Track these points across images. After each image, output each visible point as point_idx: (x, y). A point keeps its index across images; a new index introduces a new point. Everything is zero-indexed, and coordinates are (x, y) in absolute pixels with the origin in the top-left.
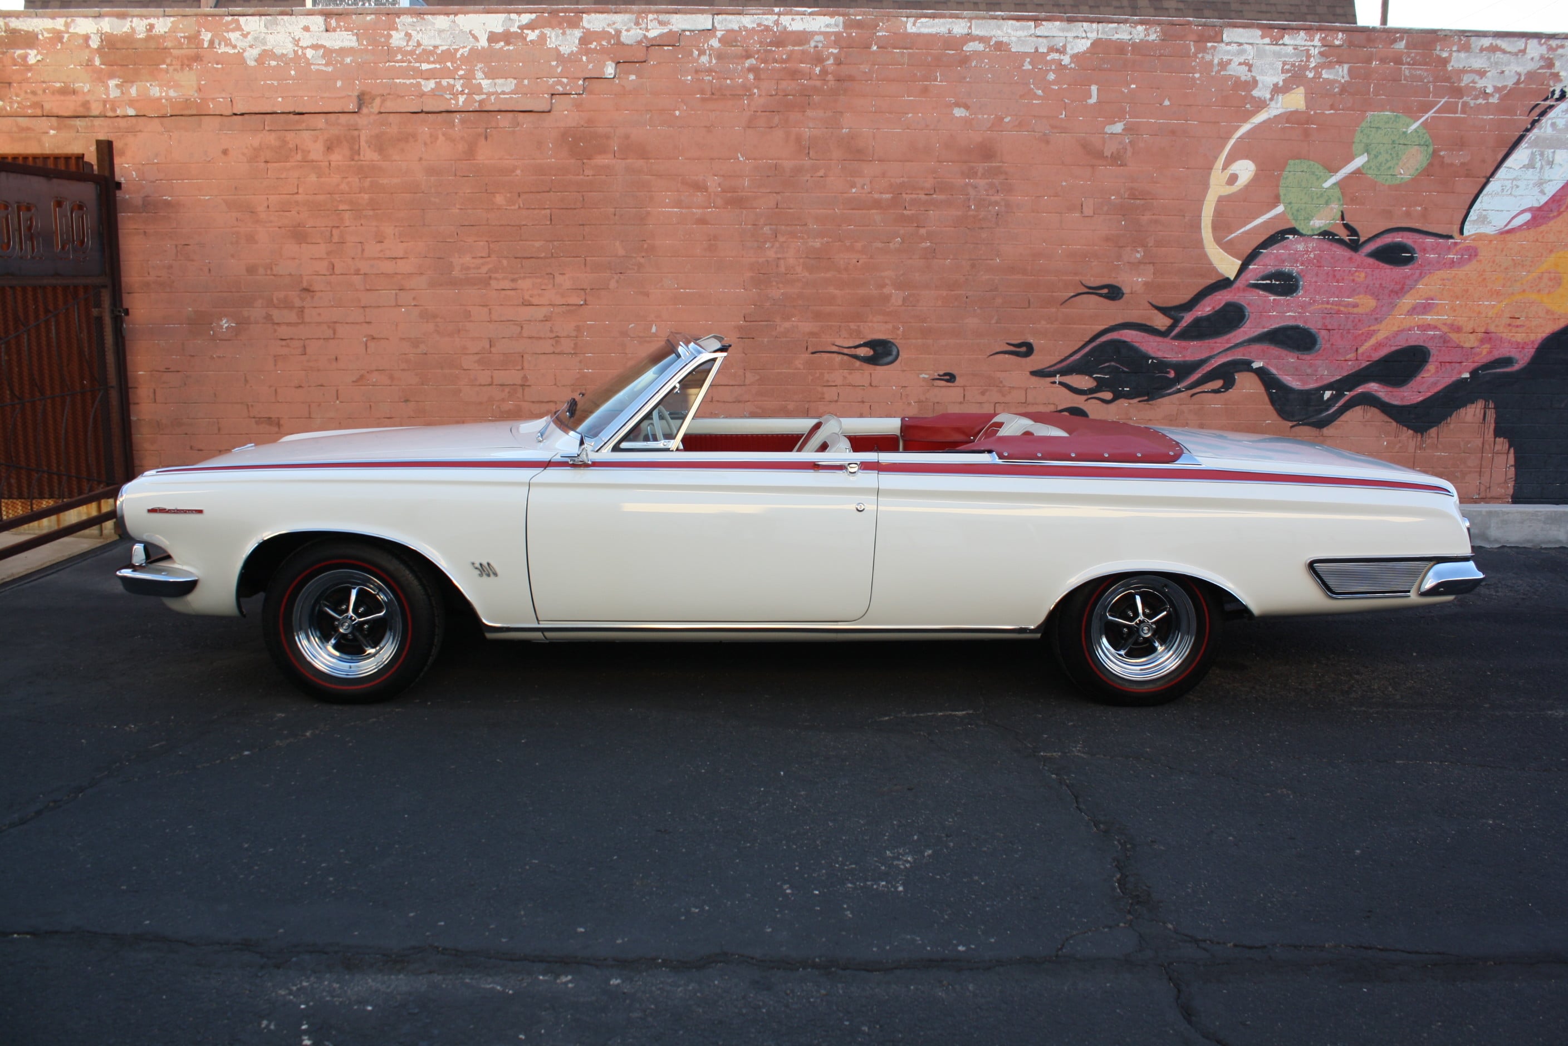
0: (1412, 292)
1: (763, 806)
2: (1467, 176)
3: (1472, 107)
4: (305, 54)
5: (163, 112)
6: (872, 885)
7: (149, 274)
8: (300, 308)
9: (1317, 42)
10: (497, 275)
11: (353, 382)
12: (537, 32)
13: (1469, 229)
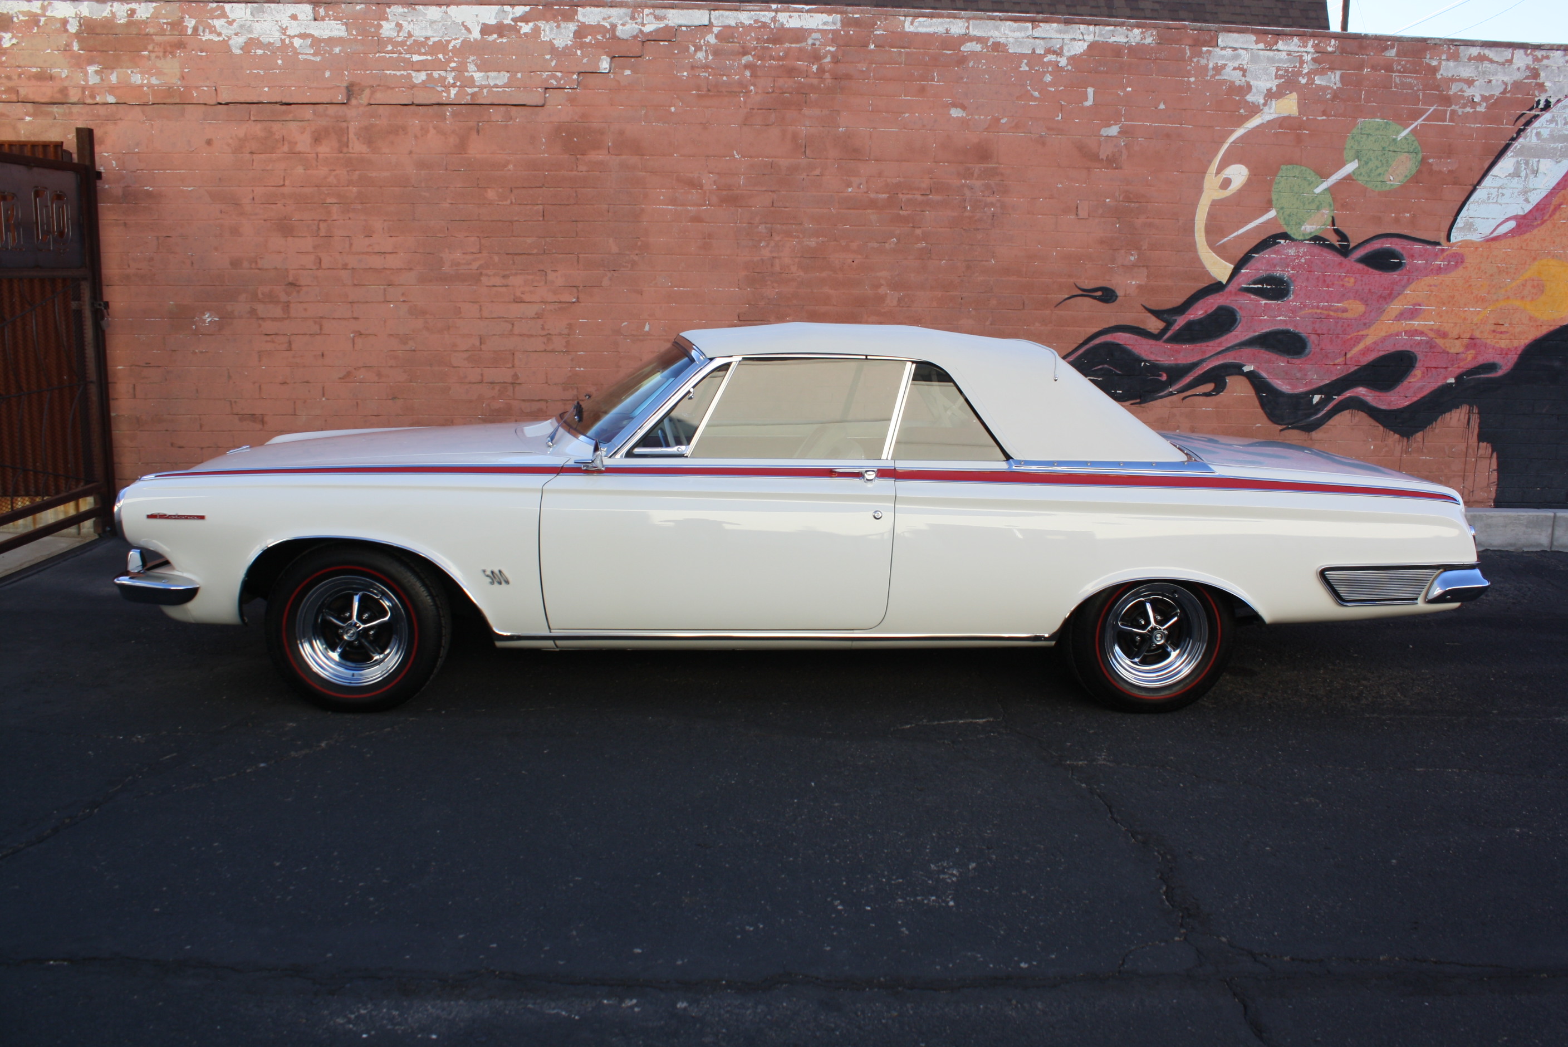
0: (1400, 297)
1: (799, 819)
2: (1455, 183)
3: (1459, 116)
4: (292, 43)
5: (144, 100)
6: (923, 900)
7: (129, 266)
8: (286, 302)
9: (1310, 49)
10: (490, 272)
11: (340, 378)
12: (531, 24)
13: (1456, 236)
